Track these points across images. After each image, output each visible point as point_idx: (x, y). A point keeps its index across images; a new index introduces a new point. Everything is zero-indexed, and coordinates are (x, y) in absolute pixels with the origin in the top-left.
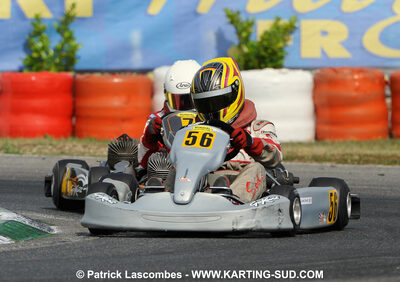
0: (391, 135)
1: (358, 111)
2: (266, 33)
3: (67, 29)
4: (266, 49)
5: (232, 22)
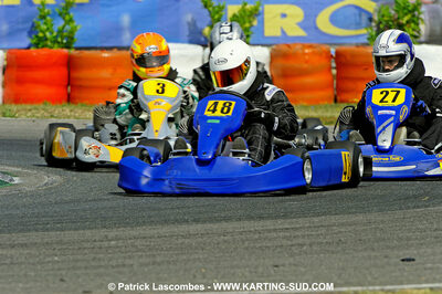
0: (336, 101)
1: (308, 80)
2: (234, 15)
3: (68, 13)
5: (206, 6)
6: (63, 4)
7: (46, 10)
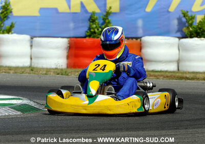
2: (200, 22)
4: (200, 29)
5: (184, 16)
6: (105, 14)
7: (95, 17)
